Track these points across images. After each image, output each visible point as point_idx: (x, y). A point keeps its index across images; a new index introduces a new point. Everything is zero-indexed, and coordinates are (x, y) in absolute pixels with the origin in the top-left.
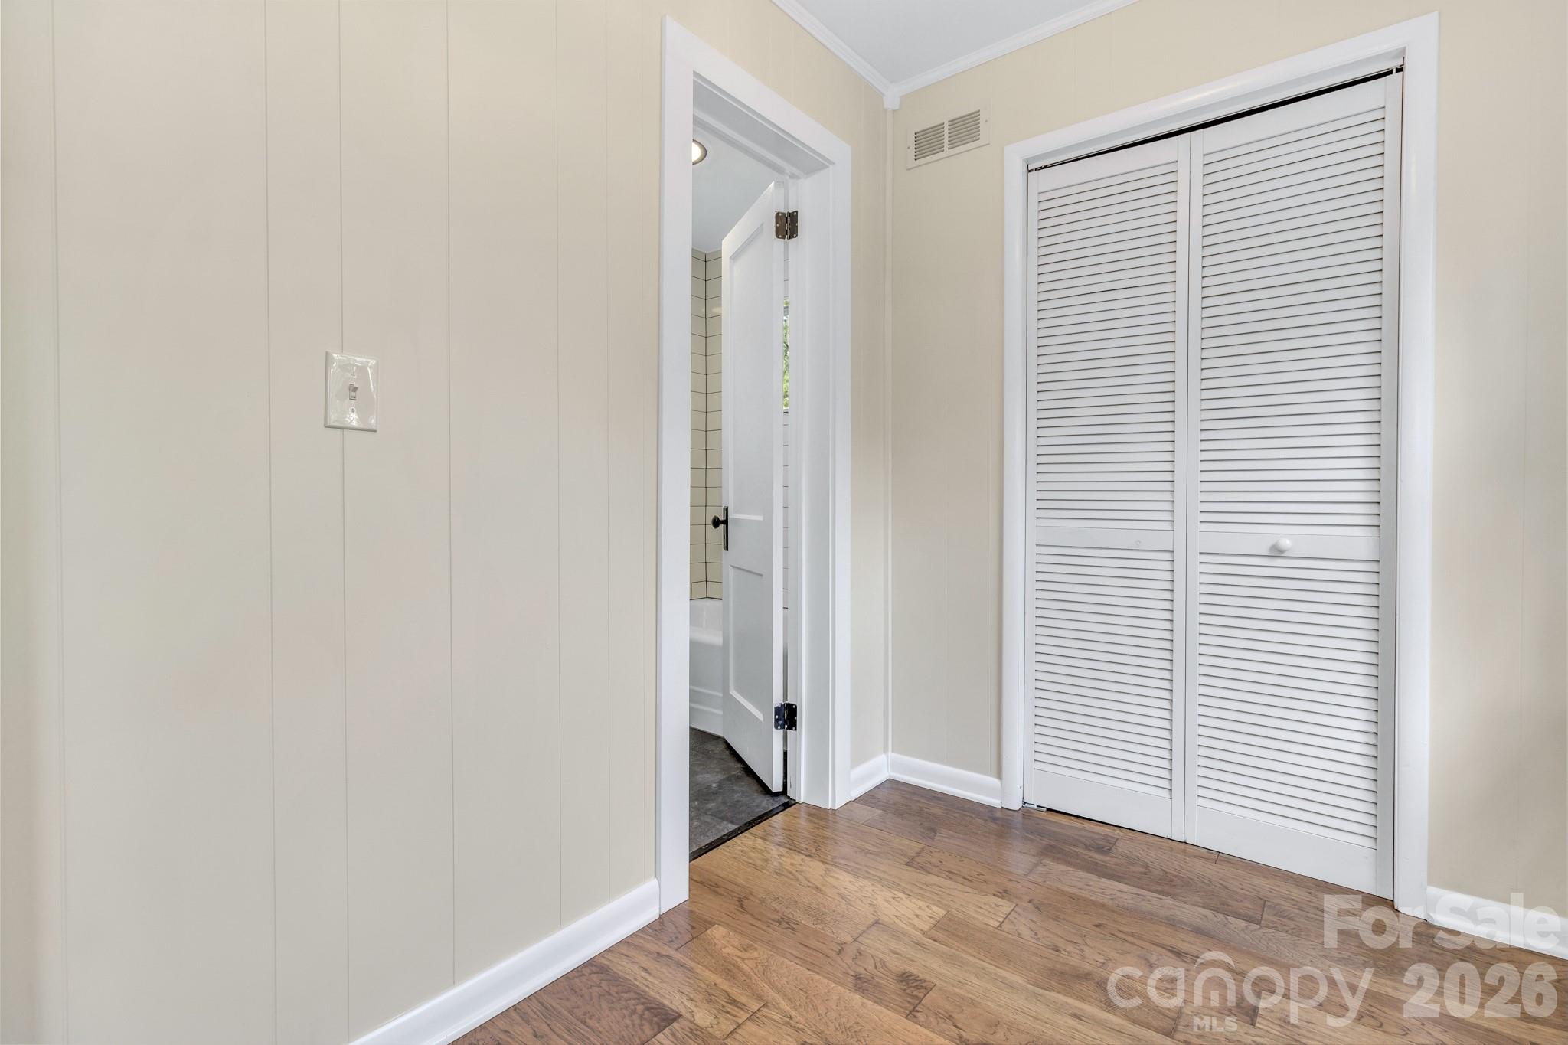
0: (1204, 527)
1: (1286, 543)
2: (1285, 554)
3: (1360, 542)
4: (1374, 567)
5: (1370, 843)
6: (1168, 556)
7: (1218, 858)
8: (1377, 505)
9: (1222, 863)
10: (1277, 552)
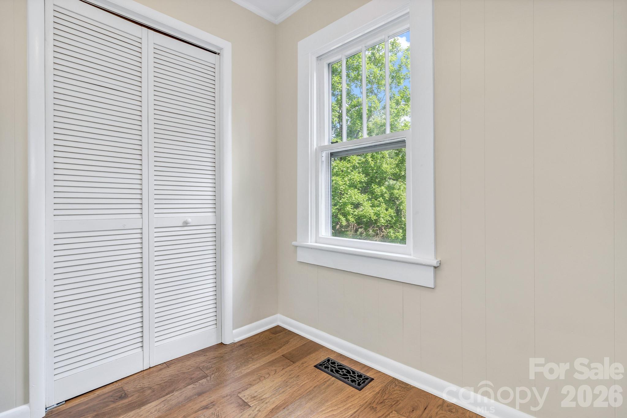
0: (156, 216)
1: (189, 220)
2: (188, 225)
3: (210, 218)
4: (214, 227)
5: (215, 326)
6: (139, 231)
7: (168, 364)
8: (214, 204)
9: (171, 366)
10: (186, 224)
